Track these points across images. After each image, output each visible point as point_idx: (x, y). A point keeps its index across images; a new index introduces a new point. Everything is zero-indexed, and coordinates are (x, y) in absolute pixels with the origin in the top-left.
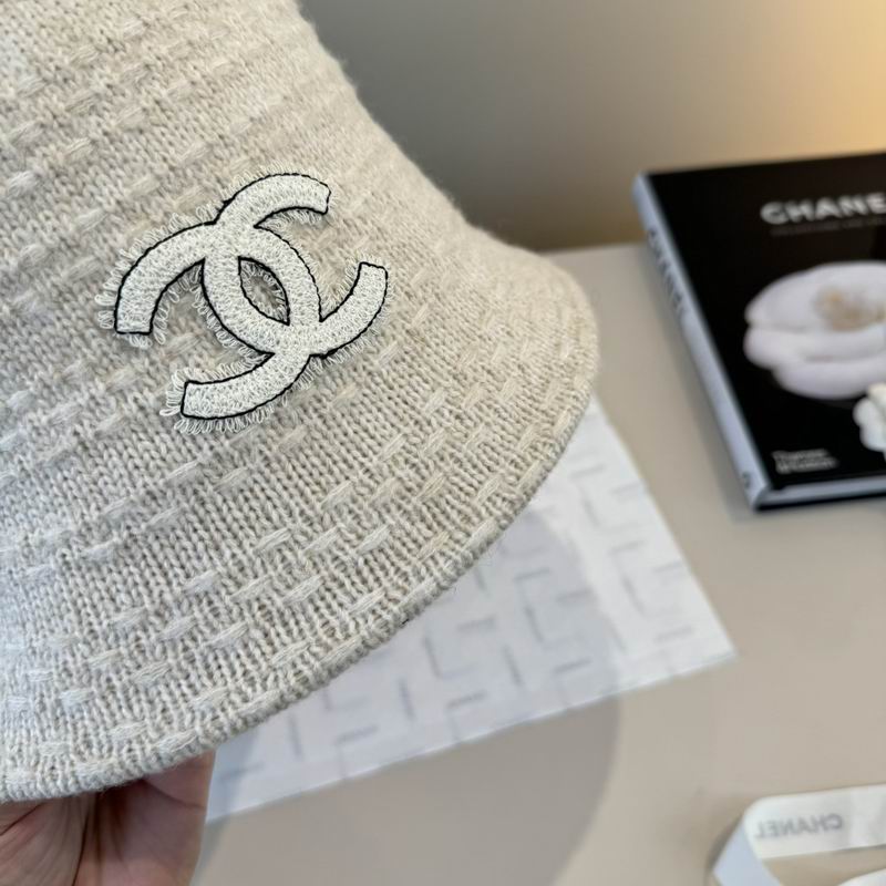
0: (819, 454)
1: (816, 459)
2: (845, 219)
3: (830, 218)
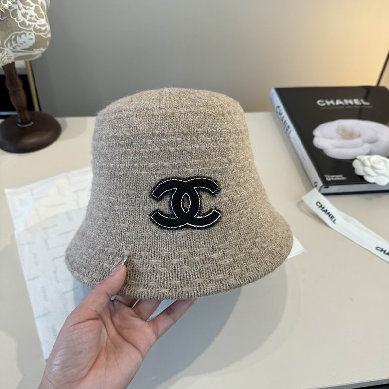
0: (341, 176)
1: (339, 177)
2: (346, 105)
3: (340, 105)
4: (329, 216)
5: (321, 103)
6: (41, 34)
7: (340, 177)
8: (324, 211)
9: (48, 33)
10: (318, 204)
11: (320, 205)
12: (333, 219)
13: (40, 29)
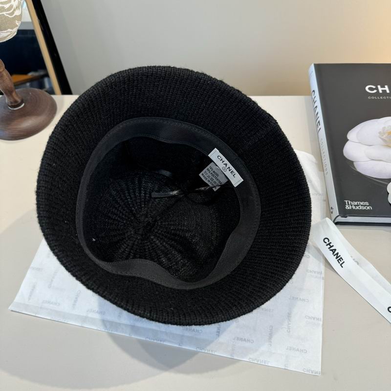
0: (367, 203)
1: (363, 205)
4: (337, 258)
5: (371, 89)
6: (4, 13)
7: (365, 206)
8: (332, 250)
9: (15, 10)
10: (326, 240)
11: (328, 243)
12: (341, 263)
13: (3, 8)
